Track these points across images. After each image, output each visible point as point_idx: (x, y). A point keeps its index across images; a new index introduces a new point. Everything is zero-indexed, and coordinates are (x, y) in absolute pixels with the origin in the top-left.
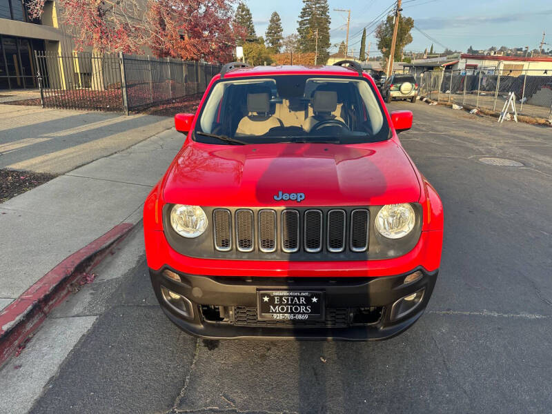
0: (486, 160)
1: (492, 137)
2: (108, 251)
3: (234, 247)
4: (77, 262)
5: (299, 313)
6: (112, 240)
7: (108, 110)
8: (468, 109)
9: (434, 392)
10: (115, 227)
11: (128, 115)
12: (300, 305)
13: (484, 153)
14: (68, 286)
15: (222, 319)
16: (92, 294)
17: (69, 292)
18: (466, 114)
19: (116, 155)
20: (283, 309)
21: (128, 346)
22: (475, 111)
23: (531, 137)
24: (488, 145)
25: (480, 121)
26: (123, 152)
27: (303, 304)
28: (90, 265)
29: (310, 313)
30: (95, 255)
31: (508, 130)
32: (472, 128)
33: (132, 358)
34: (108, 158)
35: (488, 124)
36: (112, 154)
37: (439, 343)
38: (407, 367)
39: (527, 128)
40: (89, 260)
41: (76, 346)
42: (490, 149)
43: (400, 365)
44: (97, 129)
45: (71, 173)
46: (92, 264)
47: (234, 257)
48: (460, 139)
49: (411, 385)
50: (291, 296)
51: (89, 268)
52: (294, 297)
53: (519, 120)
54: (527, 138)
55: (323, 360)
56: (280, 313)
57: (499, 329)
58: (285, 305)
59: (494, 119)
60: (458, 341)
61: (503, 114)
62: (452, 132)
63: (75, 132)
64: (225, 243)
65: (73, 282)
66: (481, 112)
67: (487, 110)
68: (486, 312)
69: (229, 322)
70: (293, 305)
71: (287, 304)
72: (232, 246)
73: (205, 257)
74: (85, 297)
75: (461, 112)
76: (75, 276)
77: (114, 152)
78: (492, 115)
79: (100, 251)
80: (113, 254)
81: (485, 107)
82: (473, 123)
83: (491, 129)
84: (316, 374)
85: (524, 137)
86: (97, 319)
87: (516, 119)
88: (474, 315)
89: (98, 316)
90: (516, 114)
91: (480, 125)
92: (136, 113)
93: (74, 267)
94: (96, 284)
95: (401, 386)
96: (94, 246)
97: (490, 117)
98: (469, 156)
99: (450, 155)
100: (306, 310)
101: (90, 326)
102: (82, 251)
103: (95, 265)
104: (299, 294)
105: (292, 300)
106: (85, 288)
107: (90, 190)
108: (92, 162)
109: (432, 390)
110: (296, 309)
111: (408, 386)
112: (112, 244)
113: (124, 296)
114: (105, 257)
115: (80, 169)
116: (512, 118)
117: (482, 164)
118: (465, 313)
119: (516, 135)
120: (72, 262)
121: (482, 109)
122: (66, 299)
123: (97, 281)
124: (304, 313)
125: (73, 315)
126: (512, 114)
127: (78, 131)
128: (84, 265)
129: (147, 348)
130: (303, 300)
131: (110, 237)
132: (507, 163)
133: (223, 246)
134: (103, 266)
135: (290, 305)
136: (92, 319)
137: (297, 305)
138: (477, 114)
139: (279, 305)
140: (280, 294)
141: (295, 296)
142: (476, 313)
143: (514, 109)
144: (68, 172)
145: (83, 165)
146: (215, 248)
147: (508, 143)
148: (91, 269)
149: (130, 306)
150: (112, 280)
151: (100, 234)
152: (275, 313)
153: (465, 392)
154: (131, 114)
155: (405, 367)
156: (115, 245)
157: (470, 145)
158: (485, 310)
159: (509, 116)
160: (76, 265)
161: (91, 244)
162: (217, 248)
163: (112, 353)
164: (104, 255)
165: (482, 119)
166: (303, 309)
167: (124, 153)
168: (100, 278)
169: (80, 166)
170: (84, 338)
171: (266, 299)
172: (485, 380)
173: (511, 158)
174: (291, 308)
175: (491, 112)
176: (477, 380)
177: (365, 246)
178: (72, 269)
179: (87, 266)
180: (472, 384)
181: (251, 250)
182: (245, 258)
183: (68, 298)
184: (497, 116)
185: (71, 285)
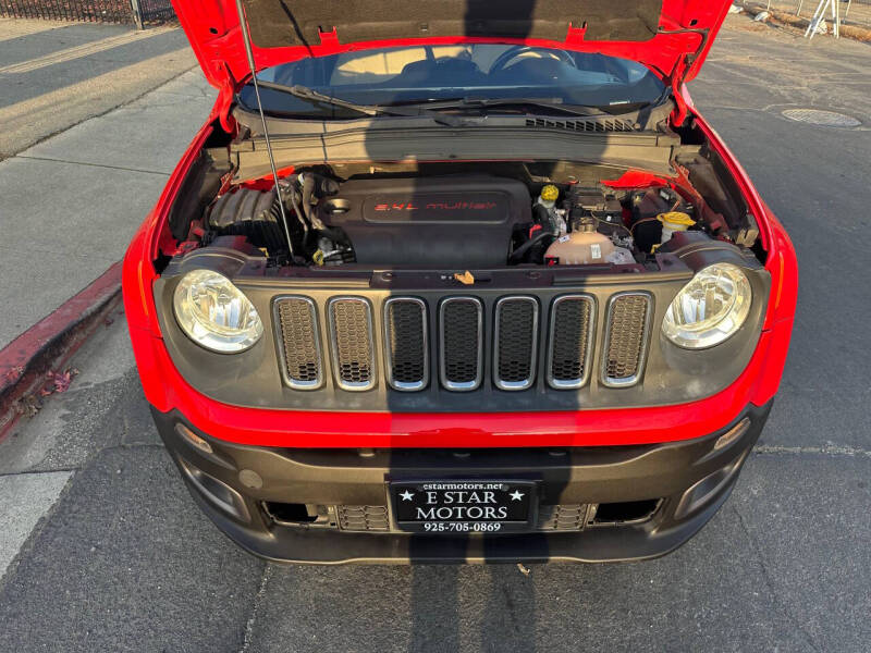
0: (795, 115)
1: (798, 66)
2: (97, 320)
3: (330, 381)
4: (31, 352)
5: (482, 519)
6: (104, 298)
7: (104, 18)
8: (753, 14)
9: (749, 642)
10: (112, 267)
11: (143, 29)
12: (482, 506)
13: (789, 98)
14: (15, 403)
15: (313, 519)
16: (63, 417)
17: (18, 415)
18: (748, 20)
19: (118, 111)
20: (444, 513)
21: (129, 547)
22: (765, 15)
23: (864, 65)
24: (793, 83)
25: (774, 36)
26: (131, 106)
27: (490, 504)
28: (59, 354)
29: (506, 519)
30: (70, 332)
31: (822, 52)
32: (761, 49)
33: (136, 576)
34: (102, 120)
35: (787, 42)
36: (110, 110)
37: (750, 522)
38: (691, 581)
39: (857, 48)
40: (58, 343)
41: (25, 545)
42: (797, 91)
43: (675, 577)
44: (85, 58)
45: (29, 153)
46: (66, 350)
47: (329, 405)
48: (746, 73)
49: (703, 626)
50: (463, 490)
51: (59, 359)
52: (471, 491)
53: (842, 34)
54: (858, 68)
55: (523, 570)
56: (438, 520)
57: (861, 485)
58: (450, 506)
59: (797, 30)
60: (784, 515)
61: (814, 21)
62: (728, 58)
63: (41, 65)
64: (308, 372)
65: (25, 394)
66: (775, 18)
67: (786, 15)
68: (831, 448)
69: (328, 525)
70: (469, 506)
71: (455, 503)
72: (325, 377)
73: (262, 404)
74: (51, 425)
75: (740, 18)
76: (29, 383)
77: (113, 106)
78: (794, 24)
79: (82, 322)
80: (108, 324)
81: (782, 7)
82: (761, 40)
83: (794, 51)
84: (510, 605)
85: (852, 66)
86: (70, 479)
87: (836, 31)
88: (811, 454)
89: (72, 473)
90: (838, 21)
91: (774, 43)
92: (157, 25)
93: (24, 363)
94: (74, 393)
95: (683, 629)
96: (69, 311)
97: (791, 28)
98: (764, 106)
99: (729, 105)
100: (497, 513)
101: (55, 497)
102: (42, 326)
103: (74, 350)
104: (481, 487)
105: (466, 498)
106: (52, 403)
107: (65, 187)
108: (70, 127)
109: (743, 637)
110: (475, 512)
111: (696, 628)
112: (106, 303)
113: (126, 422)
114: (94, 332)
115: (47, 142)
116: (830, 29)
117: (788, 122)
118: (791, 450)
119: (838, 62)
120: (22, 352)
121: (777, 13)
122: (13, 431)
123: (76, 387)
124: (491, 519)
125: (24, 467)
126: (831, 22)
127: (47, 63)
128: (47, 356)
129: (168, 550)
130: (489, 497)
131: (100, 290)
132: (833, 119)
133: (303, 378)
134: (90, 352)
135: (460, 505)
136: (61, 480)
137: (479, 505)
138: (768, 22)
139: (437, 507)
140: (440, 487)
141: (473, 490)
142: (813, 449)
143: (835, 13)
144: (24, 150)
145: (53, 135)
146: (284, 384)
147: (826, 78)
148: (65, 360)
149: (140, 447)
150: (104, 384)
151: (84, 281)
152: (429, 519)
153: (810, 641)
154: (149, 26)
155: (686, 582)
156: (110, 307)
157: (763, 83)
158: (829, 442)
159: (824, 25)
160: (28, 359)
161: (63, 306)
162: (291, 383)
163: (97, 564)
164: (91, 328)
165: (776, 32)
166: (489, 512)
167: (132, 108)
168: (83, 379)
169: (45, 138)
170: (43, 526)
171: (407, 496)
172: (846, 609)
173: (836, 108)
174: (464, 512)
175: (794, 19)
176: (831, 610)
177: (634, 374)
178: (20, 369)
179: (54, 357)
180: (822, 619)
181: (367, 386)
182: (355, 407)
183: (16, 428)
184: (802, 25)
185: (21, 401)
